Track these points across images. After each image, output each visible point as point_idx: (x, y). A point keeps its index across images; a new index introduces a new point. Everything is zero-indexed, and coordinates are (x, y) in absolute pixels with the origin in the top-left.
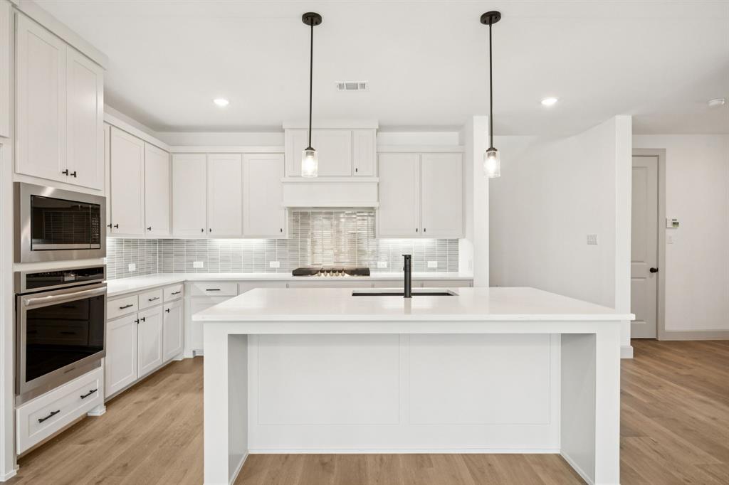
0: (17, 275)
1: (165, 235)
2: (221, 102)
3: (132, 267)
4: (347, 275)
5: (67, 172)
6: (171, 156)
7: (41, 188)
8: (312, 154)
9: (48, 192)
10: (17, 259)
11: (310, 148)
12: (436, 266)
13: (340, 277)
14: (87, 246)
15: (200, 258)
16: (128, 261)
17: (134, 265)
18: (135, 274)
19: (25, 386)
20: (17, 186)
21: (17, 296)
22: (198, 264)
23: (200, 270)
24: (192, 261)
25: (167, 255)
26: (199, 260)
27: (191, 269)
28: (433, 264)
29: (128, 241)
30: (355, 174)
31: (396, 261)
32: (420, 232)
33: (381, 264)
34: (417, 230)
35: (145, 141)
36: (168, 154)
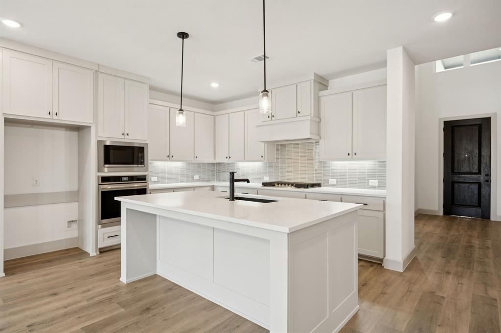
2: (215, 85)
3: (196, 177)
4: (293, 187)
5: (123, 134)
9: (108, 143)
10: (100, 171)
14: (137, 166)
16: (193, 174)
17: (198, 176)
18: (198, 181)
21: (98, 185)
28: (374, 182)
30: (299, 115)
31: (343, 180)
32: (352, 155)
33: (332, 181)
34: (349, 154)
35: (194, 112)
36: (213, 117)
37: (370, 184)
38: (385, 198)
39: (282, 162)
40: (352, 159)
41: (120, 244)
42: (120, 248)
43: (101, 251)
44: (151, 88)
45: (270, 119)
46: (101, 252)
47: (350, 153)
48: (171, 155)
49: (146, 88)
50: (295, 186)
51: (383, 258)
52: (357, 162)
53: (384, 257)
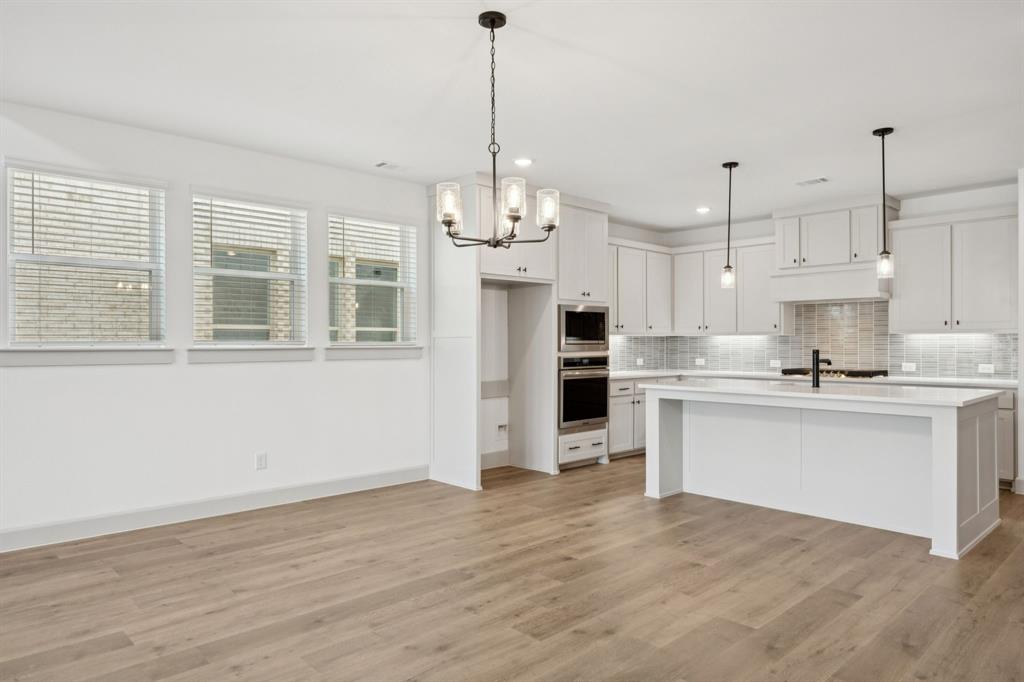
0: (559, 358)
1: (667, 332)
3: (640, 362)
4: (843, 376)
5: (584, 294)
6: (672, 257)
7: (576, 307)
8: (730, 271)
9: (580, 309)
10: (559, 349)
11: (728, 267)
12: (993, 372)
13: (835, 378)
14: (597, 342)
15: (703, 355)
16: (636, 356)
17: (642, 360)
18: (642, 368)
19: (564, 425)
20: (559, 306)
21: (559, 370)
22: (700, 361)
23: (702, 368)
24: (694, 358)
25: (673, 351)
26: (701, 357)
27: (694, 367)
28: (990, 368)
29: (636, 338)
30: (854, 259)
31: (929, 363)
32: (951, 324)
33: (908, 366)
34: (946, 323)
35: (647, 250)
36: (669, 257)
37: (980, 370)
38: (1016, 389)
39: (808, 336)
40: (952, 331)
41: (644, 449)
42: (644, 454)
43: (563, 468)
44: (612, 220)
45: (797, 264)
46: (561, 471)
47: (948, 320)
48: (620, 325)
49: (606, 218)
50: (847, 375)
51: (1012, 478)
52: (956, 336)
53: (1015, 477)
